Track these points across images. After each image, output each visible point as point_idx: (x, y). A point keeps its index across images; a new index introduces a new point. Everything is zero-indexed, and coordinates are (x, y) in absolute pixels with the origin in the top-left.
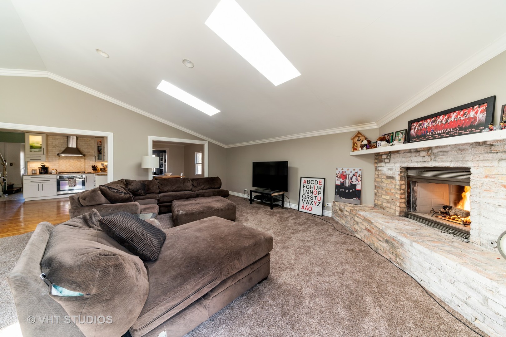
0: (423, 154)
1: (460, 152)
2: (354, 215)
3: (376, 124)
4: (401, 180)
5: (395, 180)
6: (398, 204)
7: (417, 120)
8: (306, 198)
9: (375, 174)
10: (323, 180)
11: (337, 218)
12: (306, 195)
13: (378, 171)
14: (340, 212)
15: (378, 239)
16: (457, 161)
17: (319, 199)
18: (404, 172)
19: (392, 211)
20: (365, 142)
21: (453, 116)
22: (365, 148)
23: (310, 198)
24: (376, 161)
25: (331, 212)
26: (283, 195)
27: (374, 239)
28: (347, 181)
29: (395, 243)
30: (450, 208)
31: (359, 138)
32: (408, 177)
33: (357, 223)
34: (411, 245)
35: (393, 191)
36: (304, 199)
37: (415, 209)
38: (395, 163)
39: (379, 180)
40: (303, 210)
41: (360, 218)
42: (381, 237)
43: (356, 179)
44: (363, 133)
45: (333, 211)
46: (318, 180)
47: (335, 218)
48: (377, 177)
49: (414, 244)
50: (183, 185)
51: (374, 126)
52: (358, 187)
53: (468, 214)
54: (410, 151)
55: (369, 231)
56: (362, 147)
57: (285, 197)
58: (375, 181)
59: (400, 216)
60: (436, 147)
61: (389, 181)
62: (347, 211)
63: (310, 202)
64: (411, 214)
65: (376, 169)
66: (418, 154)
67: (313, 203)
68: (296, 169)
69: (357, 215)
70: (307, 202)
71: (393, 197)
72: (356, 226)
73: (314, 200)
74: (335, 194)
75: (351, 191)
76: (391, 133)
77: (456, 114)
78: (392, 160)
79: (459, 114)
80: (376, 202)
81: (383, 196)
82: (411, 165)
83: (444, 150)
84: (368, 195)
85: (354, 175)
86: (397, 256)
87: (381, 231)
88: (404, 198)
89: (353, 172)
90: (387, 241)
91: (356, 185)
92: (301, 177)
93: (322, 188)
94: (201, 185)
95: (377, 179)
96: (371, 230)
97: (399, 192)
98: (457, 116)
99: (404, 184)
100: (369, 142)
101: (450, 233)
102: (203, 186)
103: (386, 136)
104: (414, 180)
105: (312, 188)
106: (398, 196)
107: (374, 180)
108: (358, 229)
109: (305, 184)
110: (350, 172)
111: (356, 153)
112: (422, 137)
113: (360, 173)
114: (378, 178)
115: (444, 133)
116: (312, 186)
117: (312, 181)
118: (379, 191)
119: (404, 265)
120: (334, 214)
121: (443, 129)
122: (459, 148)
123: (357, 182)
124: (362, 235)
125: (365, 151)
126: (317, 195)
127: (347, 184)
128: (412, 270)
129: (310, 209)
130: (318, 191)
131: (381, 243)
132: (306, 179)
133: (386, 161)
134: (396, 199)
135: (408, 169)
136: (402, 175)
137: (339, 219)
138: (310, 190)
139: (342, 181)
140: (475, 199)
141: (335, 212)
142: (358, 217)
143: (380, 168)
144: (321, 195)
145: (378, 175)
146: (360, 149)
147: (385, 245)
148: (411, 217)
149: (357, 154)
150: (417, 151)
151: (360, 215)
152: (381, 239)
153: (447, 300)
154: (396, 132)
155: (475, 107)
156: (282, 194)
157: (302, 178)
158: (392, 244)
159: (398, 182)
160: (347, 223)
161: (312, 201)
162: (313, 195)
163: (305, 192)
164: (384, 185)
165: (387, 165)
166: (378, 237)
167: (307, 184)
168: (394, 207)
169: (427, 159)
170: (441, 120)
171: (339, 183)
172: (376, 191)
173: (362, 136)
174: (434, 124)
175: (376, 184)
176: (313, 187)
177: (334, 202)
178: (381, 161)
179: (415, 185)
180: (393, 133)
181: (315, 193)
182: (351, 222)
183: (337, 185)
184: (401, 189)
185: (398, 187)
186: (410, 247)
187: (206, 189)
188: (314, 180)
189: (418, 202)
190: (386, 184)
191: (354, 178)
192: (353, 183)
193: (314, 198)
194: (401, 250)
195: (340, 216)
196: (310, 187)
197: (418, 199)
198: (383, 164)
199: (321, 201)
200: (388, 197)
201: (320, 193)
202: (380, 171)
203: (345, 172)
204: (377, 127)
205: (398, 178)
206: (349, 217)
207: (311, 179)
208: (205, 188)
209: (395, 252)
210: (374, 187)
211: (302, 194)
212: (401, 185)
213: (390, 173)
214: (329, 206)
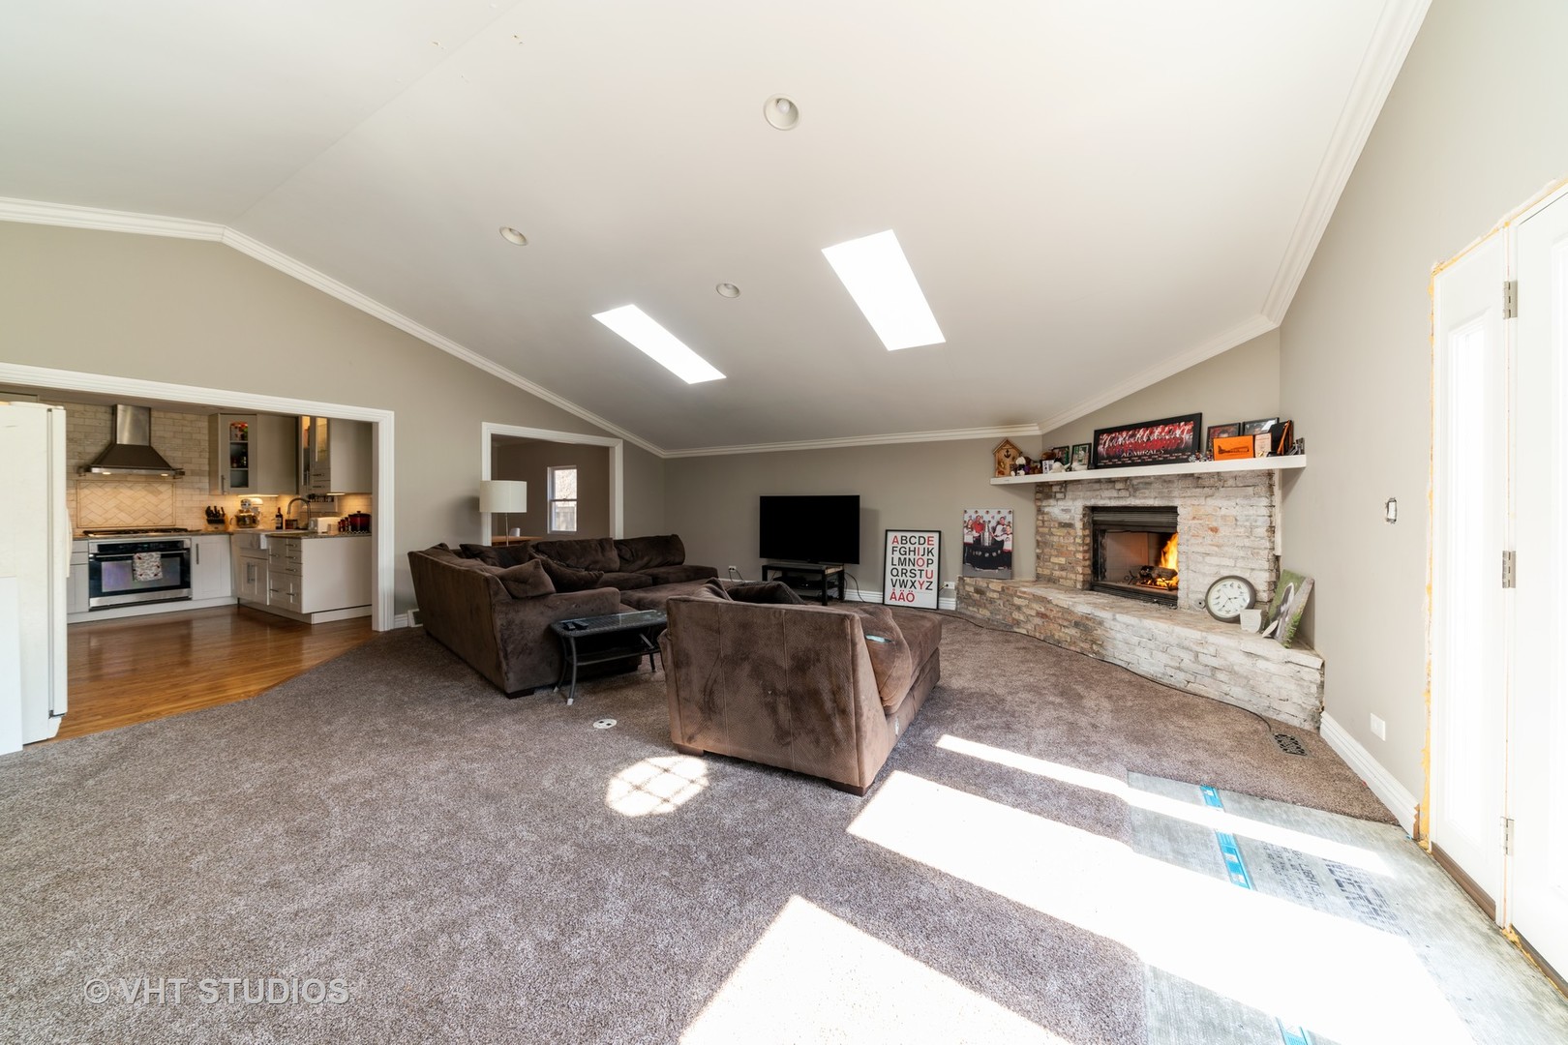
0: (1119, 486)
1: (1165, 485)
2: (1011, 596)
3: (1037, 428)
4: (1084, 528)
5: (1075, 529)
6: (1080, 572)
7: (1109, 431)
8: (900, 574)
9: (1038, 520)
10: (936, 535)
11: (971, 608)
12: (900, 568)
13: (1043, 513)
14: (977, 596)
15: (1061, 625)
16: (1162, 497)
17: (929, 576)
18: (1089, 515)
19: (1070, 583)
20: (1021, 461)
21: (1157, 431)
22: (1022, 472)
23: (908, 574)
24: (1039, 496)
25: (954, 600)
26: (841, 575)
27: (1053, 626)
28: (987, 534)
29: (1090, 623)
30: (1151, 568)
31: (1007, 451)
32: (1095, 523)
33: (1019, 608)
34: (1114, 619)
35: (1072, 548)
36: (894, 579)
37: (1104, 576)
38: (1074, 499)
39: (1046, 530)
40: (893, 602)
41: (1025, 598)
42: (1067, 620)
43: (1004, 530)
44: (1014, 441)
45: (958, 597)
46: (926, 535)
47: (963, 611)
48: (1041, 524)
49: (1118, 616)
50: (603, 556)
51: (1034, 430)
52: (1008, 546)
53: (1174, 573)
54: (1098, 481)
55: (1043, 616)
56: (1016, 469)
57: (846, 576)
58: (1037, 532)
59: (1083, 590)
60: (1136, 478)
61: (1064, 531)
62: (994, 591)
63: (909, 584)
64: (1098, 585)
65: (1039, 511)
66: (1111, 485)
67: (917, 584)
68: (875, 514)
69: (1019, 594)
70: (903, 584)
71: (1072, 559)
72: (1016, 615)
73: (917, 578)
74: (964, 563)
75: (994, 554)
76: (1065, 447)
77: (1159, 429)
78: (1069, 494)
79: (1163, 430)
80: (1040, 571)
81: (1054, 560)
82: (1101, 503)
83: (1147, 482)
84: (1025, 561)
85: (998, 523)
86: (1094, 642)
87: (1067, 611)
88: (1089, 559)
89: (998, 517)
90: (1077, 625)
91: (1002, 542)
92: (887, 531)
93: (935, 552)
94: (642, 558)
95: (1041, 530)
96: (1048, 613)
97: (1081, 549)
98: (1161, 433)
99: (1088, 536)
100: (1028, 460)
101: (1154, 603)
102: (646, 559)
103: (1056, 451)
104: (1103, 527)
105: (912, 553)
106: (1080, 556)
107: (1033, 531)
108: (1022, 618)
109: (895, 544)
110: (990, 518)
111: (1002, 480)
112: (1116, 459)
113: (1009, 518)
114: (1042, 527)
115: (1145, 455)
116: (912, 549)
117: (913, 539)
118: (1045, 550)
119: (1104, 652)
120: (961, 603)
121: (1144, 448)
122: (1166, 480)
123: (1006, 536)
124: (1029, 627)
125: (1023, 478)
126: (925, 567)
127: (987, 542)
128: (1116, 654)
129: (910, 597)
130: (925, 558)
131: (1067, 631)
132: (899, 535)
133: (1059, 496)
134: (1077, 561)
135: (1094, 509)
136: (1086, 519)
137: (975, 609)
138: (907, 557)
139: (977, 535)
140: (1183, 548)
141: (960, 599)
142: (1020, 597)
143: (1046, 510)
144: (934, 567)
145: (1043, 522)
146: (1013, 473)
147: (1073, 631)
148: (1100, 588)
149: (1007, 483)
150: (1111, 481)
151: (1024, 593)
152: (1066, 624)
153: (1159, 675)
154: (1074, 447)
155: (1182, 423)
156: (838, 572)
157: (889, 534)
158: (1085, 626)
159: (1080, 533)
160: (996, 614)
161: (913, 580)
162: (917, 567)
163: (896, 562)
164: (1055, 539)
165: (1060, 503)
166: (1060, 622)
167: (900, 546)
168: (1073, 576)
169: (1123, 493)
170: (1142, 435)
171: (969, 539)
172: (1038, 551)
173: (1014, 447)
174: (1132, 440)
175: (1040, 539)
176: (914, 551)
177: (961, 579)
178: (1049, 496)
179: (1103, 537)
180: (1068, 447)
181: (920, 562)
182: (1005, 609)
183: (966, 545)
184: (1084, 544)
185: (1078, 540)
186: (1112, 622)
187: (656, 566)
188: (917, 535)
189: (1109, 564)
190: (1058, 537)
191: (999, 528)
192: (998, 539)
193: (918, 573)
194: (1099, 632)
195: (976, 604)
196: (907, 550)
197: (1108, 559)
198: (1052, 502)
199: (935, 580)
200: (1062, 560)
201: (930, 562)
202: (1048, 513)
203: (982, 517)
204: (1038, 433)
205: (1079, 525)
206: (998, 602)
207: (908, 535)
208: (652, 564)
209: (1089, 638)
210: (1035, 544)
211: (889, 567)
212: (1084, 536)
213: (1065, 518)
214: (949, 587)
